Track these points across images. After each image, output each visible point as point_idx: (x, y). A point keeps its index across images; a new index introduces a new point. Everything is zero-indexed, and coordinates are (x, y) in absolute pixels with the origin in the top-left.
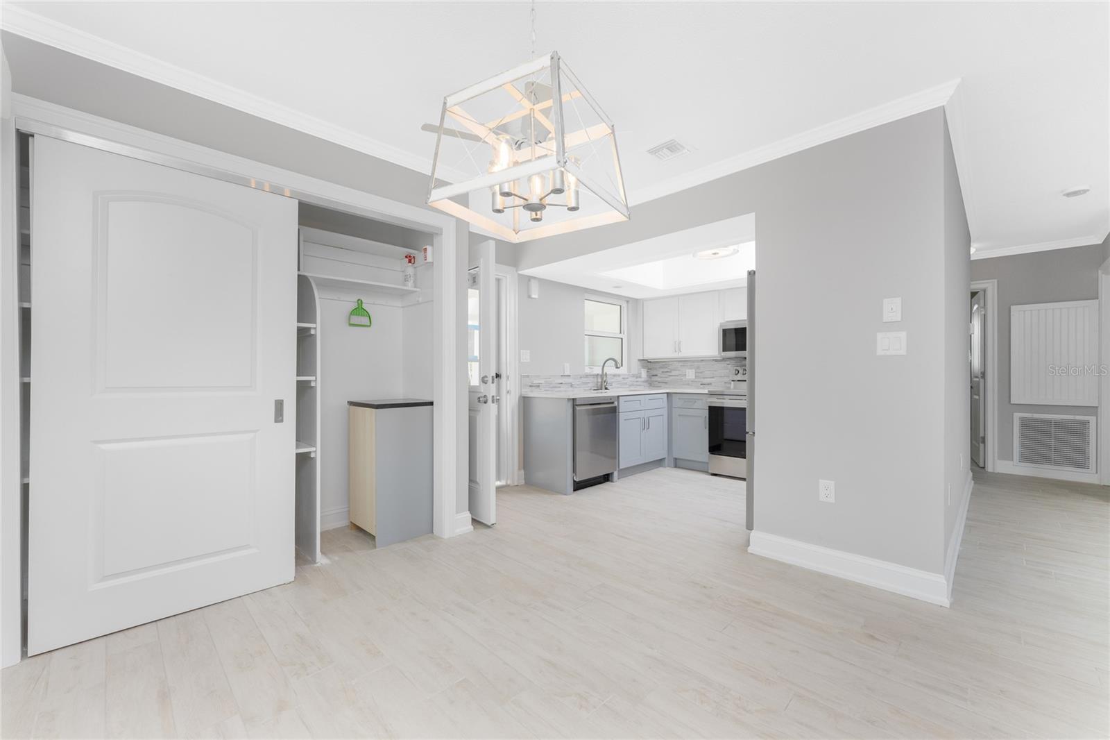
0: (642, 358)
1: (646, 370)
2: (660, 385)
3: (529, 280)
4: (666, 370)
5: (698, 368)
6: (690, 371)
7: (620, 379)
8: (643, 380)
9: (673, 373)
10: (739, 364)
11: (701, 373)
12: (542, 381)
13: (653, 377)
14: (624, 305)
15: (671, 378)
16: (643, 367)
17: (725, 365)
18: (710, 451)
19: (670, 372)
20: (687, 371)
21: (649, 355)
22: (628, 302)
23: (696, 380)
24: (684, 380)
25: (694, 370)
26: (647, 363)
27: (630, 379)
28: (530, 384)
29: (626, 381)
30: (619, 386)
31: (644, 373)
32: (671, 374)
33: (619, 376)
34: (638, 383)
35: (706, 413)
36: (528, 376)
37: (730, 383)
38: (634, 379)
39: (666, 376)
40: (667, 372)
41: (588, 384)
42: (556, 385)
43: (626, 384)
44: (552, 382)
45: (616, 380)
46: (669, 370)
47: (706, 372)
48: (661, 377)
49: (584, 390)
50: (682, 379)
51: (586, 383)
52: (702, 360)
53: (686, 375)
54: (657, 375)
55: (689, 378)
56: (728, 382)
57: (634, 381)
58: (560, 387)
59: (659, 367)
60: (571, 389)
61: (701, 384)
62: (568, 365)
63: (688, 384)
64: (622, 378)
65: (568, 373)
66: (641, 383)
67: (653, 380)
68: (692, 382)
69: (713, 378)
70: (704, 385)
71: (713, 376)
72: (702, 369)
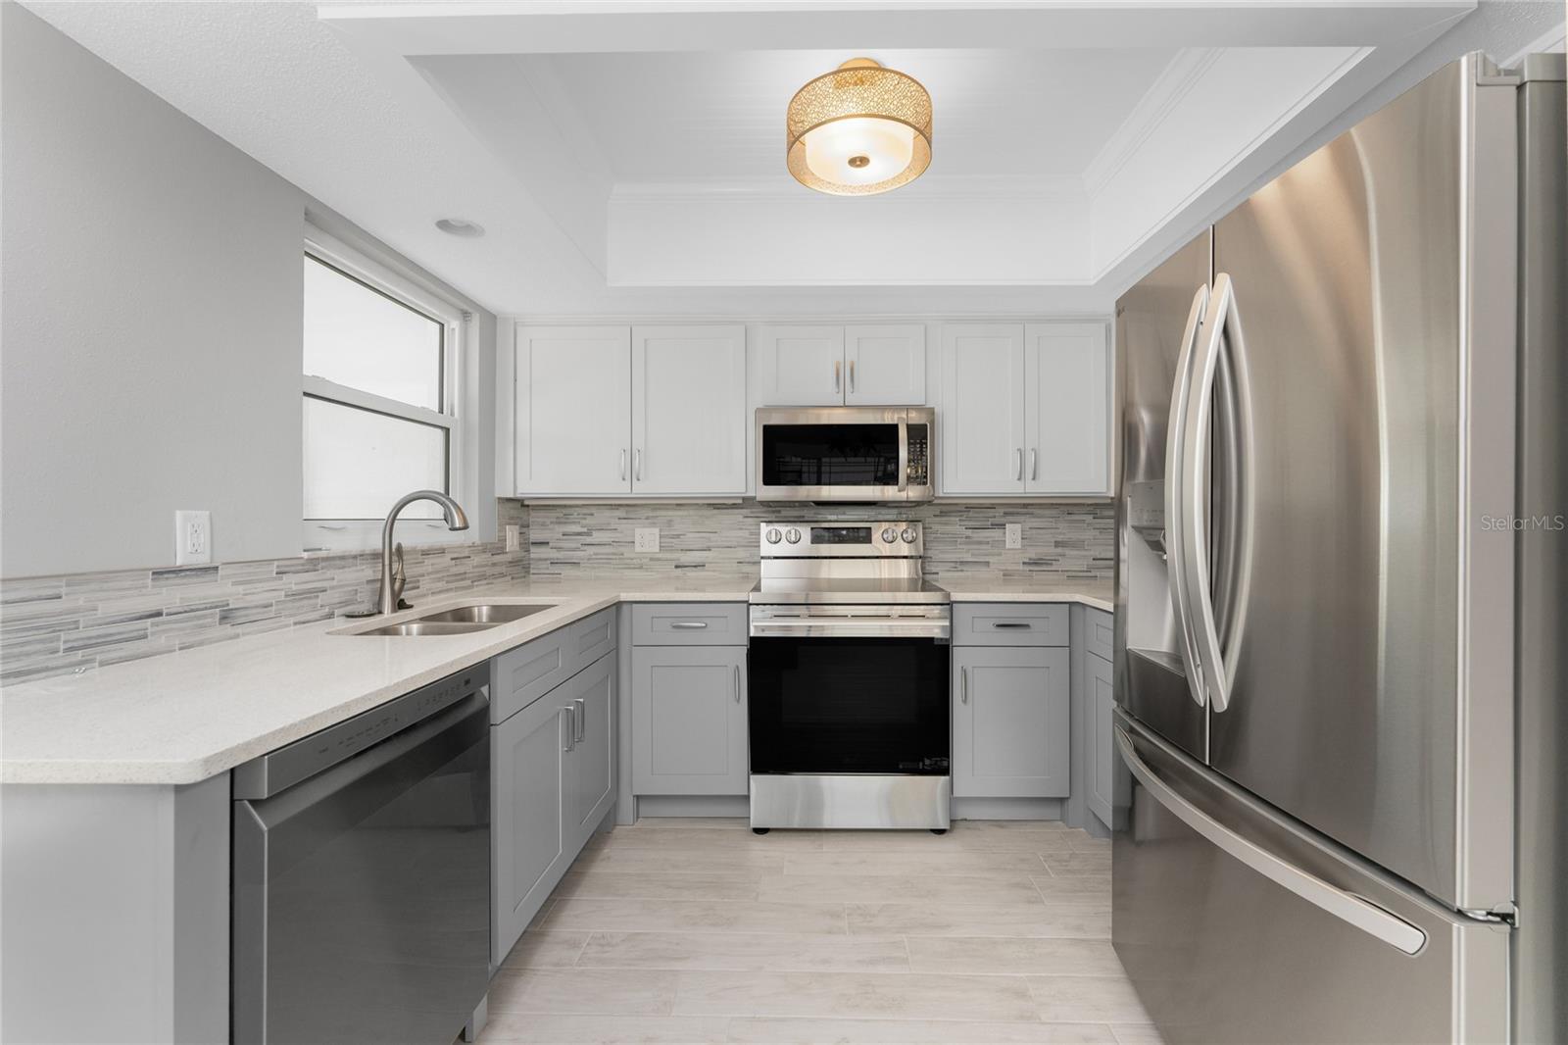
0: (511, 496)
1: (515, 530)
2: (555, 569)
4: (577, 529)
5: (670, 523)
6: (647, 531)
7: (446, 560)
8: (508, 557)
9: (597, 537)
10: (773, 517)
11: (678, 536)
13: (533, 549)
14: (454, 325)
15: (591, 550)
16: (512, 521)
17: (741, 518)
19: (588, 534)
20: (638, 531)
21: (531, 486)
22: (465, 315)
23: (660, 556)
24: (626, 555)
25: (656, 531)
26: (520, 508)
27: (476, 560)
29: (467, 567)
30: (441, 585)
31: (512, 538)
32: (589, 540)
33: (442, 551)
34: (497, 570)
35: (741, 659)
38: (487, 558)
39: (574, 545)
40: (579, 534)
41: (319, 594)
42: (113, 629)
43: (462, 576)
44: (75, 617)
45: (430, 569)
46: (585, 530)
47: (691, 535)
48: (559, 549)
49: (295, 624)
50: (622, 554)
51: (309, 591)
52: (678, 505)
53: (634, 542)
54: (548, 543)
55: (644, 550)
56: (747, 560)
57: (487, 565)
58: (145, 637)
59: (555, 520)
60: (228, 629)
61: (677, 567)
62: (203, 516)
63: (641, 568)
64: (452, 559)
65: (203, 559)
66: (503, 569)
67: (532, 556)
68: (651, 559)
69: (710, 550)
70: (685, 569)
71: (709, 544)
72: (677, 528)
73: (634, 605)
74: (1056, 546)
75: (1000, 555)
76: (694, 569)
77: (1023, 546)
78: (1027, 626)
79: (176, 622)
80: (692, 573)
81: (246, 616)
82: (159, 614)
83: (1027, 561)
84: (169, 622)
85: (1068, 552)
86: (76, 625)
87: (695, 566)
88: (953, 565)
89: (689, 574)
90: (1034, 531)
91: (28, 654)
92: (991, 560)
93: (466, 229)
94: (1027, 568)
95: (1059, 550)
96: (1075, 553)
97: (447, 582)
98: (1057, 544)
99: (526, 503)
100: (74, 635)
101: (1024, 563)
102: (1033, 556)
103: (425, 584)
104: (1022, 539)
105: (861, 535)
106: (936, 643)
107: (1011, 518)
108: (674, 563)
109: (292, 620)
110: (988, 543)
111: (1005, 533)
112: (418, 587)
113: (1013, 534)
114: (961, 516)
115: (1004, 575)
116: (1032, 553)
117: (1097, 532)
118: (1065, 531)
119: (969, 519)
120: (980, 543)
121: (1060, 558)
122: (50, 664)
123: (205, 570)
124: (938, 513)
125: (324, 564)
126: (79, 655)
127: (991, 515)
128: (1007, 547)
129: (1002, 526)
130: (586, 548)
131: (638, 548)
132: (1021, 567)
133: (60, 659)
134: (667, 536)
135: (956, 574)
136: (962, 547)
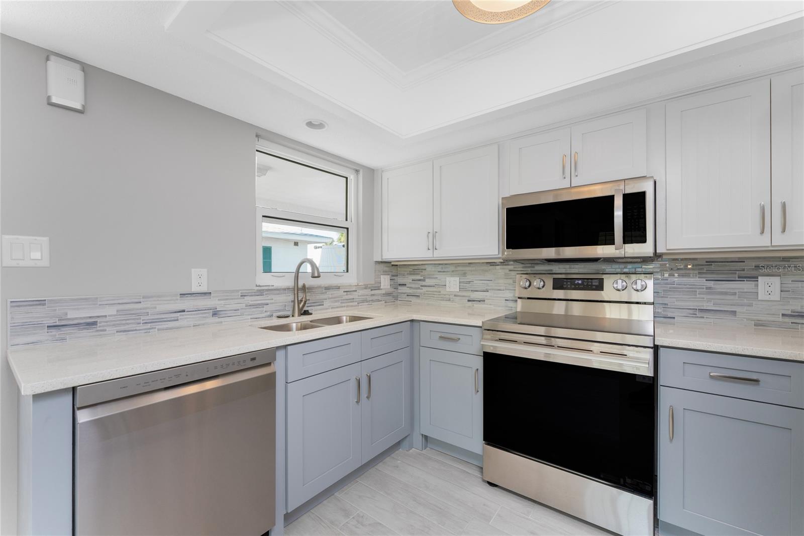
0: (380, 260)
1: (388, 278)
2: (409, 299)
3: (48, 59)
4: (418, 277)
5: (465, 274)
6: (452, 279)
7: (341, 292)
8: (383, 292)
9: (428, 282)
10: (529, 270)
11: (470, 282)
12: (111, 311)
13: (400, 288)
14: (352, 177)
15: (425, 289)
16: (385, 273)
17: (507, 271)
18: (485, 439)
19: (424, 280)
20: (448, 279)
21: (393, 253)
22: (357, 171)
23: (459, 294)
24: (442, 293)
25: (457, 279)
26: (393, 268)
27: (361, 292)
28: (51, 322)
29: (354, 295)
31: (385, 282)
32: (424, 283)
33: (338, 288)
34: (375, 298)
35: (479, 363)
36: (41, 303)
37: (516, 301)
38: (368, 292)
39: (417, 286)
40: (420, 280)
41: (265, 306)
42: (163, 316)
43: (352, 300)
44: (147, 311)
45: (330, 296)
46: (422, 278)
47: (475, 282)
48: (411, 288)
49: (251, 319)
50: (440, 292)
51: (259, 304)
52: (470, 263)
53: (445, 285)
54: (406, 285)
55: (451, 290)
56: (511, 299)
57: (367, 295)
58: (178, 320)
59: (408, 272)
60: (216, 319)
61: (469, 301)
62: (204, 272)
63: (449, 300)
64: (344, 292)
65: (204, 289)
66: (380, 298)
67: (399, 291)
68: (455, 296)
69: (488, 291)
70: (473, 302)
71: (487, 287)
72: (469, 278)
73: (421, 323)
75: (750, 305)
76: (479, 303)
77: (783, 298)
78: (757, 381)
79: (191, 315)
80: (477, 305)
81: (225, 314)
82: (184, 311)
83: (788, 313)
84: (188, 315)
86: (147, 314)
87: (479, 301)
88: (691, 312)
89: (475, 305)
90: (800, 284)
91: (128, 324)
92: (738, 310)
93: (320, 126)
94: (787, 320)
97: (341, 303)
99: (392, 263)
100: (147, 318)
101: (783, 315)
102: (799, 309)
103: (327, 304)
104: (782, 291)
105: (594, 284)
106: (637, 380)
108: (467, 298)
109: (249, 317)
110: (735, 294)
111: (757, 286)
112: (323, 305)
114: (701, 269)
115: (756, 325)
116: (797, 306)
119: (712, 272)
120: (725, 294)
122: (138, 328)
123: (205, 294)
125: (267, 292)
126: (149, 326)
127: (739, 268)
128: (759, 299)
129: (755, 278)
130: (422, 287)
131: (448, 289)
132: (781, 319)
133: (142, 327)
134: (463, 282)
135: (694, 320)
136: (702, 296)
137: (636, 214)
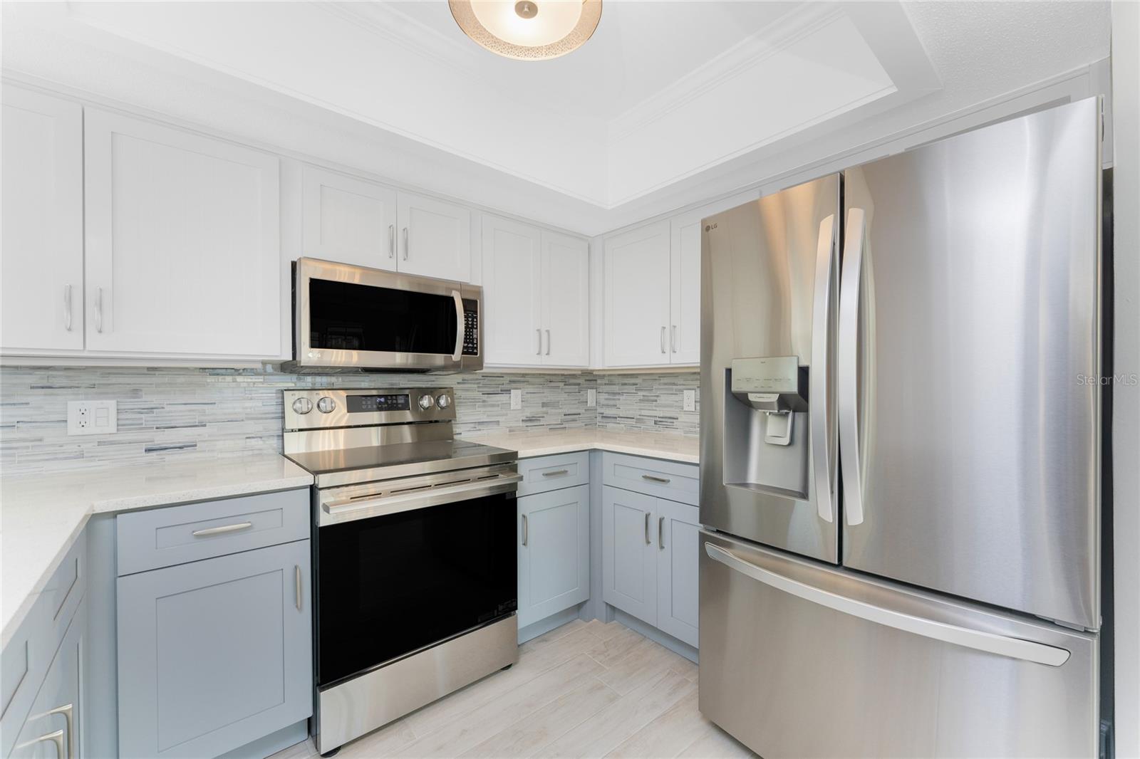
5: (135, 393)
6: (93, 405)
11: (151, 410)
23: (117, 437)
25: (111, 403)
47: (168, 408)
50: (40, 440)
52: (149, 369)
53: (66, 421)
55: (86, 431)
56: (259, 434)
61: (148, 450)
63: (76, 457)
68: (101, 444)
69: (205, 426)
70: (162, 452)
71: (203, 418)
72: (151, 399)
74: (543, 406)
75: (507, 415)
76: (180, 451)
77: (523, 407)
78: (565, 472)
80: (171, 457)
83: (524, 418)
85: (550, 410)
87: (180, 448)
88: (473, 425)
89: (168, 458)
90: (529, 395)
92: (500, 420)
94: (525, 424)
95: (545, 409)
96: (553, 411)
98: (544, 405)
101: (523, 421)
102: (529, 415)
104: (522, 401)
105: (399, 402)
107: (514, 385)
108: (144, 446)
110: (498, 406)
111: (510, 397)
113: (516, 396)
114: (479, 383)
115: (510, 431)
116: (528, 413)
117: (566, 395)
118: (549, 396)
119: (485, 386)
120: (493, 406)
121: (545, 415)
124: (460, 381)
127: (501, 382)
128: (512, 408)
129: (508, 391)
131: (73, 430)
132: (521, 424)
134: (126, 411)
135: (475, 433)
136: (480, 409)
137: (470, 323)
